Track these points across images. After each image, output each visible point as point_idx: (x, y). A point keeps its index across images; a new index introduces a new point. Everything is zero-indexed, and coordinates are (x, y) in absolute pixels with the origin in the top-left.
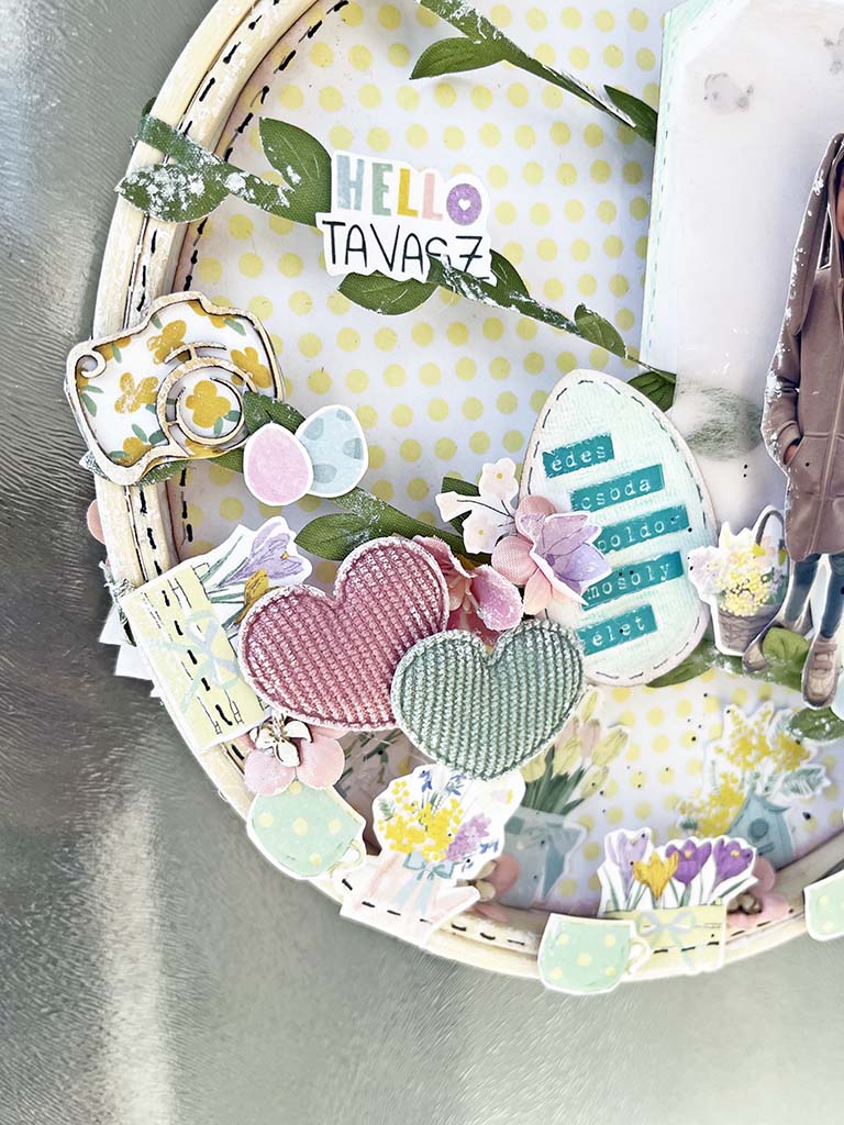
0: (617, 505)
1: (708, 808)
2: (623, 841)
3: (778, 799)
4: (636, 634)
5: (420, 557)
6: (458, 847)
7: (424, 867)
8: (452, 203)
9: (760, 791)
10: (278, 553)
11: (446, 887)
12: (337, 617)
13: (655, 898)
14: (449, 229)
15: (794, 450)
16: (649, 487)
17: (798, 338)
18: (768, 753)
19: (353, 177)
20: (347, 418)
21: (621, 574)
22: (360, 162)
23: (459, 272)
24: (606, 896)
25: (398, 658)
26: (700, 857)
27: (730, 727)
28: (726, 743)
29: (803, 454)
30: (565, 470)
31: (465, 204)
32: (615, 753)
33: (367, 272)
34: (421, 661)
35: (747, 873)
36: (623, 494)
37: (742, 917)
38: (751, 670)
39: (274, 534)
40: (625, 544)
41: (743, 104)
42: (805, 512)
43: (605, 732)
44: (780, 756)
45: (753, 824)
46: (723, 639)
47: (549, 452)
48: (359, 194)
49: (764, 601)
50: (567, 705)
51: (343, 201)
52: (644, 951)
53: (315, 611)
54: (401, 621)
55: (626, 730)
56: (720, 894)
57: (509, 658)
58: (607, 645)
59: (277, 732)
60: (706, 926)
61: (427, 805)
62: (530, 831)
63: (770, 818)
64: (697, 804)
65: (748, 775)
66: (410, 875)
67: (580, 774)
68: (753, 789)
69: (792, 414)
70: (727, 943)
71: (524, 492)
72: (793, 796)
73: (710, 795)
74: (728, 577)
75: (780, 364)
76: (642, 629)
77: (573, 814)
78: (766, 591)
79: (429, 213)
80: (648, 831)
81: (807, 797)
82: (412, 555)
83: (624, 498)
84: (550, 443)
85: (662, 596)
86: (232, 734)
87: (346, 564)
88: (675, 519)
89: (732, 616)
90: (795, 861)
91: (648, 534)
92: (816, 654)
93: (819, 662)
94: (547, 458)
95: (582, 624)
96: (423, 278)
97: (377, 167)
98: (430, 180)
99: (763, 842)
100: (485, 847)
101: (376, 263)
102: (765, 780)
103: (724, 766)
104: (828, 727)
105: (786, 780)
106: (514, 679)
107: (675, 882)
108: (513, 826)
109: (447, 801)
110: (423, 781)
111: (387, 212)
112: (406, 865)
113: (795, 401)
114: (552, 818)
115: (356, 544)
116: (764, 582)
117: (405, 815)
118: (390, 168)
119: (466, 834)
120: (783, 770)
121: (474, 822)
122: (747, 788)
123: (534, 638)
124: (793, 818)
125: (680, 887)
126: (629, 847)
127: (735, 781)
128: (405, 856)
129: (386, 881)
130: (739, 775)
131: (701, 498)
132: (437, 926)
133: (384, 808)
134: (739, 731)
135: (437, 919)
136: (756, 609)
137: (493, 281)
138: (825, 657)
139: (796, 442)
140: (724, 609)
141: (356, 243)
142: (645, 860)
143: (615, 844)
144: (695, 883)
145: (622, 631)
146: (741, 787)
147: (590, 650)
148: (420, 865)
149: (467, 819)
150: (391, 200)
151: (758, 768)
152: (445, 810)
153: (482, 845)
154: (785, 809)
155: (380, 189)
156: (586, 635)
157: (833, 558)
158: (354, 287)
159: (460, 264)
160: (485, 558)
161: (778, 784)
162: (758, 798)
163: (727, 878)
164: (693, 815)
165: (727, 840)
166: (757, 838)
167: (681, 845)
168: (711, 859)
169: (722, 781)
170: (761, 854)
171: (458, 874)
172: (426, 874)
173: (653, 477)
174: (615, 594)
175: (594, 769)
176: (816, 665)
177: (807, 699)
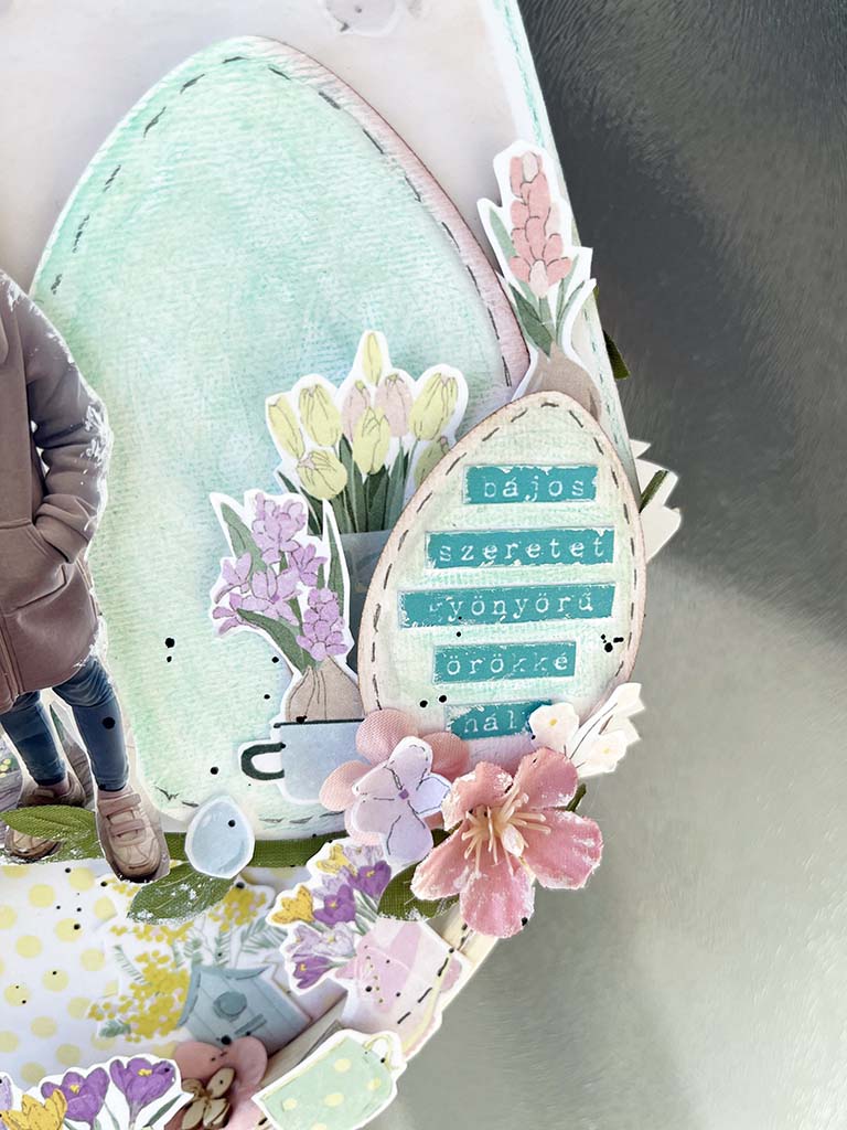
1: (137, 1003)
3: (246, 963)
9: (208, 960)
26: (94, 1087)
35: (175, 1090)
45: (218, 1002)
56: (146, 1123)
63: (242, 988)
64: (116, 1001)
65: (180, 947)
68: (197, 962)
72: (263, 953)
73: (132, 987)
92: (108, 817)
93: (118, 825)
99: (244, 1019)
102: (213, 946)
103: (134, 947)
104: (193, 894)
105: (244, 937)
107: (70, 1121)
120: (235, 927)
122: (187, 963)
127: (165, 959)
130: (164, 949)
138: (125, 816)
142: (17, 1106)
144: (104, 1119)
146: (178, 964)
154: (262, 971)
161: (235, 945)
162: (209, 970)
163: (146, 1104)
164: (118, 1017)
165: (125, 1061)
166: (234, 1016)
167: (58, 1080)
168: (112, 1086)
169: (144, 965)
170: (248, 1034)
176: (115, 831)
177: (125, 877)
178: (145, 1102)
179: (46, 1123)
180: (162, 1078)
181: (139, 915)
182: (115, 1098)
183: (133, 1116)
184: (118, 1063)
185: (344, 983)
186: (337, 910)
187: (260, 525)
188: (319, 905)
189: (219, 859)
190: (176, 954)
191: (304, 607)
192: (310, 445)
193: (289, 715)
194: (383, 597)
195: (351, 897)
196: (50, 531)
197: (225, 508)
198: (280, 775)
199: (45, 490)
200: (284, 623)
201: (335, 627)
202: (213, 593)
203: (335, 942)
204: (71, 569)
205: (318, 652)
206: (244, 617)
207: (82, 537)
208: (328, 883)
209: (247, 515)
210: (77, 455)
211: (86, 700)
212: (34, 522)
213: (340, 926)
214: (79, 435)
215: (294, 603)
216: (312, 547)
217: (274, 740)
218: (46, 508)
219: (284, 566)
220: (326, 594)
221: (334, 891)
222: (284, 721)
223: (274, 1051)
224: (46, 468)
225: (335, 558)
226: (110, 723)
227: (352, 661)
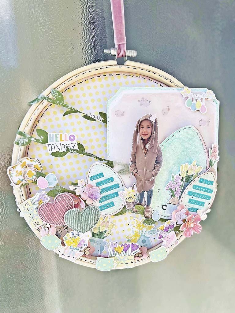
0: (105, 185)
1: (132, 238)
2: (112, 244)
3: (147, 235)
4: (110, 207)
5: (68, 196)
6: (80, 245)
8: (70, 138)
9: (143, 234)
10: (44, 197)
11: (78, 252)
12: (54, 207)
13: (119, 254)
14: (70, 142)
15: (136, 174)
16: (111, 181)
17: (135, 155)
18: (145, 227)
19: (52, 137)
20: (53, 175)
22: (53, 134)
23: (72, 149)
24: (109, 254)
25: (65, 213)
26: (128, 247)
27: (136, 222)
28: (135, 225)
29: (139, 174)
30: (94, 179)
31: (72, 138)
32: (112, 227)
33: (55, 151)
34: (68, 214)
35: (138, 250)
36: (106, 182)
37: (138, 258)
38: (134, 212)
39: (43, 193)
40: (107, 191)
41: (123, 115)
42: (140, 184)
43: (110, 224)
45: (142, 240)
46: (127, 207)
48: (53, 139)
50: (97, 220)
51: (50, 141)
52: (116, 264)
53: (50, 206)
54: (65, 207)
55: (114, 223)
56: (133, 254)
57: (85, 212)
58: (105, 209)
59: (45, 226)
60: (130, 259)
61: (73, 238)
62: (97, 242)
63: (146, 239)
64: (130, 237)
65: (140, 231)
66: (71, 250)
67: (106, 231)
68: (142, 234)
69: (135, 167)
70: (135, 263)
71: (87, 184)
72: (151, 235)
73: (133, 235)
74: (127, 196)
75: (132, 159)
76: (112, 206)
77: (104, 239)
79: (66, 140)
80: (117, 242)
81: (154, 235)
82: (67, 196)
84: (91, 176)
85: (115, 200)
86: (38, 226)
87: (55, 198)
88: (117, 186)
89: (129, 202)
91: (111, 189)
92: (146, 209)
94: (91, 178)
95: (100, 206)
96: (65, 151)
97: (56, 134)
98: (66, 135)
101: (57, 150)
102: (145, 232)
103: (135, 229)
104: (151, 222)
105: (149, 232)
106: (86, 216)
108: (90, 240)
110: (72, 234)
111: (58, 141)
112: (70, 248)
113: (135, 165)
114: (101, 239)
115: (57, 194)
116: (135, 196)
117: (69, 239)
118: (58, 134)
119: (81, 243)
120: (148, 230)
122: (141, 233)
123: (90, 209)
124: (151, 239)
125: (124, 252)
126: (113, 245)
127: (138, 232)
128: (70, 246)
129: (66, 251)
130: (138, 231)
131: (122, 182)
132: (77, 258)
133: (65, 238)
134: (138, 223)
135: (76, 257)
136: (134, 201)
137: (78, 150)
139: (137, 172)
140: (127, 202)
141: (53, 147)
142: (117, 247)
144: (127, 251)
145: (107, 206)
147: (101, 210)
148: (73, 248)
149: (81, 240)
150: (59, 139)
151: (142, 230)
152: (76, 238)
153: (84, 245)
154: (149, 237)
155: (57, 138)
157: (147, 192)
158: (53, 154)
159: (72, 148)
160: (80, 195)
161: (147, 233)
162: (143, 235)
164: (130, 239)
165: (133, 243)
166: (144, 243)
167: (124, 244)
168: (130, 247)
169: (135, 232)
171: (80, 250)
172: (74, 250)
173: (112, 179)
174: (106, 200)
175: (109, 230)
176: (147, 211)
177: (145, 217)
178: (134, 250)
179: (120, 250)
181: (144, 223)
182: (130, 249)
183: (132, 252)
185: (163, 240)
186: (166, 230)
187: (176, 179)
188: (164, 228)
189: (156, 218)
191: (177, 189)
192: (184, 171)
194: (186, 191)
195: (168, 228)
196: (153, 173)
197: (173, 176)
198: (166, 210)
199: (154, 168)
200: (173, 191)
201: (179, 193)
202: (167, 185)
203: (164, 234)
204: (154, 178)
205: (176, 195)
206: (169, 189)
207: (156, 174)
208: (167, 225)
209: (175, 177)
210: (159, 165)
211: (149, 194)
213: (166, 232)
214: (160, 163)
216: (180, 182)
217: (166, 205)
218: (154, 170)
219: (176, 184)
220: (180, 188)
222: (168, 203)
223: (148, 249)
225: (183, 185)
226: (151, 197)
227: (180, 198)
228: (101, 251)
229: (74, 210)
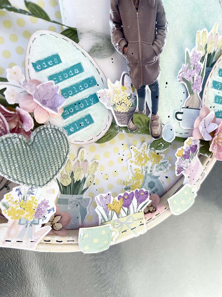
0: (68, 80)
1: (132, 181)
2: (101, 198)
3: (155, 174)
4: (86, 125)
6: (39, 213)
7: (27, 223)
9: (149, 172)
11: (38, 228)
13: (118, 215)
15: (126, 49)
16: (78, 72)
18: (149, 160)
21: (75, 104)
24: (100, 218)
26: (131, 197)
27: (133, 154)
28: (133, 159)
29: (131, 50)
30: (43, 68)
32: (96, 169)
35: (148, 199)
36: (69, 75)
37: (150, 214)
38: (132, 131)
40: (74, 93)
42: (136, 71)
43: (90, 163)
44: (153, 160)
45: (149, 184)
46: (118, 122)
47: (34, 62)
49: (131, 106)
50: (65, 154)
52: (116, 233)
55: (97, 161)
56: (140, 208)
57: (36, 141)
58: (76, 130)
60: (138, 220)
61: (22, 201)
62: (71, 202)
63: (154, 180)
64: (128, 181)
65: (143, 168)
66: (22, 227)
67: (85, 179)
68: (146, 172)
69: (121, 35)
70: (146, 224)
71: (28, 79)
72: (160, 172)
73: (132, 177)
74: (115, 99)
75: (113, 17)
76: (88, 123)
77: (85, 193)
78: (130, 102)
80: (110, 192)
81: (165, 171)
83: (69, 77)
85: (93, 110)
88: (91, 82)
89: (120, 113)
90: (166, 192)
91: (82, 89)
92: (152, 121)
93: (154, 123)
94: (34, 65)
95: (65, 125)
99: (154, 189)
100: (49, 211)
102: (150, 169)
103: (134, 166)
104: (163, 145)
105: (157, 167)
106: (40, 148)
107: (123, 207)
108: (59, 201)
109: (30, 198)
110: (17, 192)
112: (20, 224)
113: (122, 30)
114: (78, 196)
116: (129, 99)
117: (14, 206)
119: (41, 208)
120: (155, 164)
121: (42, 203)
122: (144, 172)
123: (45, 132)
124: (162, 179)
125: (126, 209)
126: (104, 199)
127: (140, 171)
128: (18, 220)
129: (13, 231)
130: (140, 168)
131: (99, 73)
132: (38, 242)
133: (4, 205)
134: (137, 154)
135: (37, 240)
136: (128, 109)
138: (156, 121)
139: (126, 46)
140: (117, 111)
142: (111, 202)
143: (99, 199)
144: (131, 206)
145: (81, 125)
146: (142, 172)
147: (70, 133)
148: (25, 223)
149: (39, 202)
151: (146, 165)
152: (29, 201)
153: (48, 210)
154: (159, 177)
156: (67, 128)
157: (150, 86)
160: (17, 105)
161: (154, 169)
162: (149, 175)
163: (141, 203)
164: (128, 185)
165: (138, 190)
166: (152, 188)
167: (122, 195)
168: (134, 197)
169: (135, 172)
170: (154, 193)
171: (41, 222)
172: (29, 225)
173: (79, 68)
174: (75, 112)
175: (89, 176)
176: (153, 124)
177: (153, 137)
178: (141, 202)
179: (117, 207)
180: (145, 195)
181: (152, 149)
182: (135, 200)
183: (138, 206)
184: (137, 190)
185: (184, 174)
186: (186, 156)
187: (192, 57)
188: (184, 153)
190: (142, 170)
191: (195, 79)
192: (201, 44)
193: (185, 106)
194: (210, 80)
195: (189, 153)
196: (155, 48)
197: (187, 52)
198: (181, 120)
199: (156, 38)
200: (190, 82)
201: (199, 85)
202: (179, 72)
203: (185, 164)
204: (157, 58)
205: (195, 91)
206: (183, 80)
207: (160, 51)
208: (187, 148)
209: (191, 55)
210: (162, 32)
211: (154, 90)
212: (153, 45)
213: (186, 159)
214: (164, 28)
215: (193, 78)
216: (200, 65)
217: (181, 111)
218: (155, 42)
219: (194, 68)
220: (200, 77)
221: (187, 150)
222: (184, 107)
223: (161, 196)
224: (157, 33)
225: (204, 69)
226: (157, 97)
227: (201, 94)
228: (83, 218)
229: (10, 138)
